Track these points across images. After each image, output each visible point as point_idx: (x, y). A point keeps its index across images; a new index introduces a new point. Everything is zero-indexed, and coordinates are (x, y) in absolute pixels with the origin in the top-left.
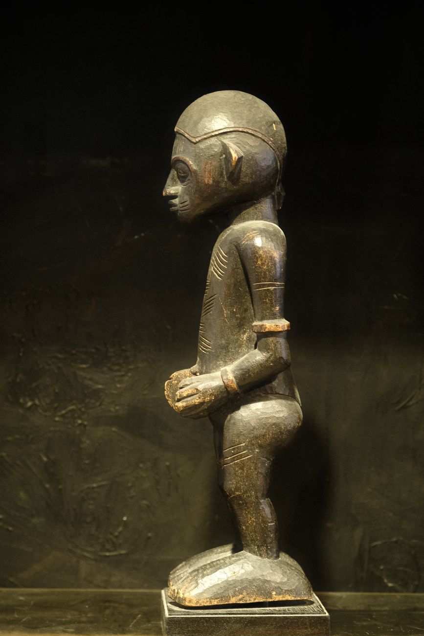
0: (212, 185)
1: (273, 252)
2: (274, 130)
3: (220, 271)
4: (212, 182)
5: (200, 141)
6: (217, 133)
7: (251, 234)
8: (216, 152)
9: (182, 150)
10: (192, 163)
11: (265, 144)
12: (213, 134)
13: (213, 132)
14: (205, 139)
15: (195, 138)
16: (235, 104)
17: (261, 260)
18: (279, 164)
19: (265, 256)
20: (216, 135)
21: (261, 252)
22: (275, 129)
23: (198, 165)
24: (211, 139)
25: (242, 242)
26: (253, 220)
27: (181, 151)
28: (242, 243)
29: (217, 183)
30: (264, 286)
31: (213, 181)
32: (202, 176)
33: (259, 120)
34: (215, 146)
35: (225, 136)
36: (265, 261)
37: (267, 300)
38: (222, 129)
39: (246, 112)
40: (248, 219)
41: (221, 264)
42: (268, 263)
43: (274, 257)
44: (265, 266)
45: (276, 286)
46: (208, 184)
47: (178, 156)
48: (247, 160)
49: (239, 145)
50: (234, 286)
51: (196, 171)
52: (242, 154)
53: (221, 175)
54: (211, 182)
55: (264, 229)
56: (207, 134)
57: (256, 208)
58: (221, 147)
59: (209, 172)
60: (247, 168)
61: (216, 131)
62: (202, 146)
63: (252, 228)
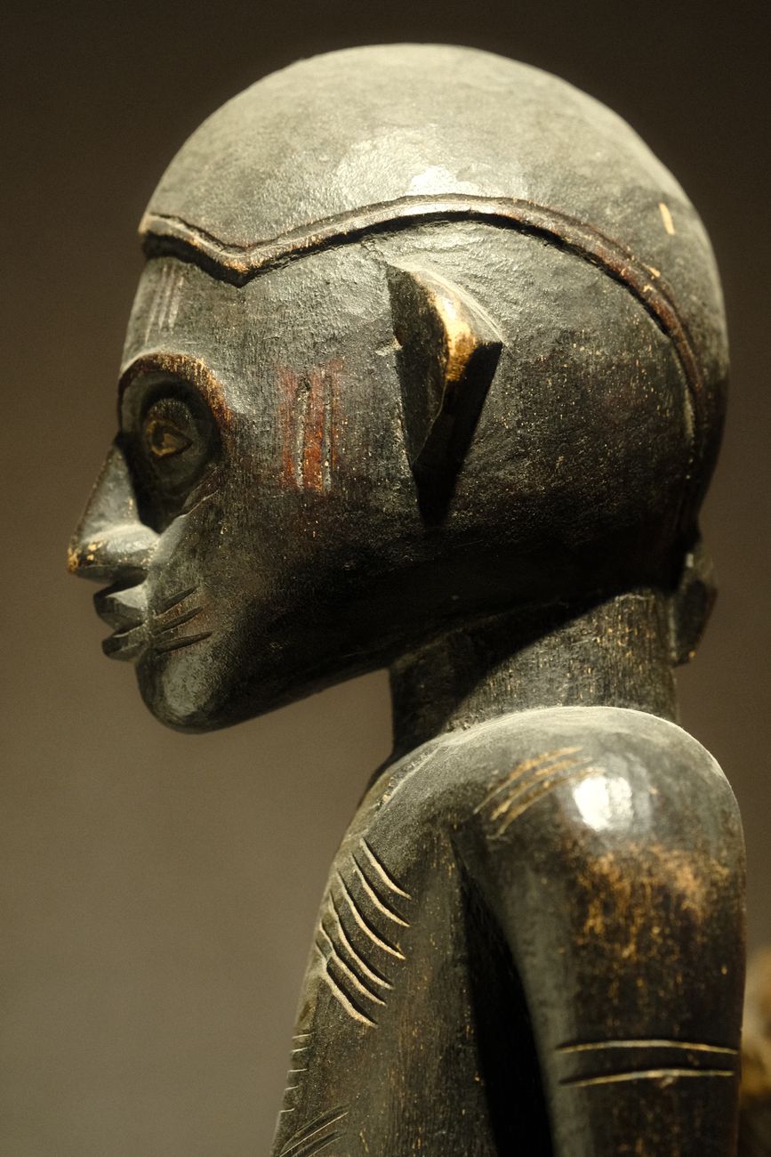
0: (331, 497)
1: (671, 865)
2: (663, 230)
3: (364, 980)
4: (328, 480)
5: (267, 267)
6: (359, 223)
7: (546, 764)
8: (354, 319)
9: (171, 321)
10: (223, 382)
11: (619, 290)
12: (343, 228)
13: (339, 217)
14: (302, 253)
15: (241, 249)
16: (462, 94)
17: (607, 908)
18: (689, 407)
19: (626, 884)
20: (354, 237)
21: (605, 863)
22: (671, 230)
23: (255, 392)
24: (329, 253)
25: (495, 805)
26: (548, 704)
27: (166, 327)
28: (495, 815)
29: (356, 485)
30: (622, 1061)
31: (338, 476)
32: (273, 451)
33: (586, 171)
34: (351, 288)
35: (408, 240)
36: (630, 917)
37: (639, 1148)
38: (388, 204)
39: (518, 128)
40: (525, 701)
41: (373, 937)
42: (647, 928)
43: (682, 897)
44: (625, 943)
45: (688, 1066)
46: (309, 492)
47: (152, 351)
48: (525, 366)
49: (482, 289)
50: (446, 1060)
51: (242, 420)
52: (498, 335)
53: (381, 444)
54: (326, 481)
55: (618, 735)
56: (309, 227)
57: (569, 642)
58: (386, 296)
59: (315, 428)
60: (524, 412)
61: (356, 212)
62: (280, 288)
63: (552, 731)
